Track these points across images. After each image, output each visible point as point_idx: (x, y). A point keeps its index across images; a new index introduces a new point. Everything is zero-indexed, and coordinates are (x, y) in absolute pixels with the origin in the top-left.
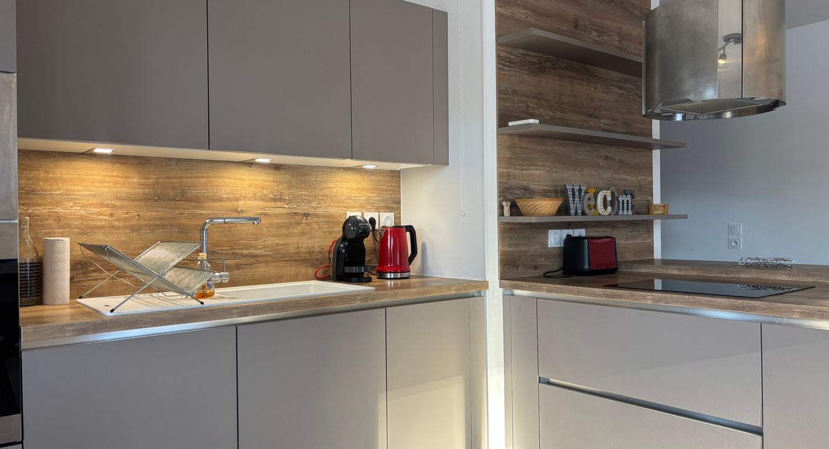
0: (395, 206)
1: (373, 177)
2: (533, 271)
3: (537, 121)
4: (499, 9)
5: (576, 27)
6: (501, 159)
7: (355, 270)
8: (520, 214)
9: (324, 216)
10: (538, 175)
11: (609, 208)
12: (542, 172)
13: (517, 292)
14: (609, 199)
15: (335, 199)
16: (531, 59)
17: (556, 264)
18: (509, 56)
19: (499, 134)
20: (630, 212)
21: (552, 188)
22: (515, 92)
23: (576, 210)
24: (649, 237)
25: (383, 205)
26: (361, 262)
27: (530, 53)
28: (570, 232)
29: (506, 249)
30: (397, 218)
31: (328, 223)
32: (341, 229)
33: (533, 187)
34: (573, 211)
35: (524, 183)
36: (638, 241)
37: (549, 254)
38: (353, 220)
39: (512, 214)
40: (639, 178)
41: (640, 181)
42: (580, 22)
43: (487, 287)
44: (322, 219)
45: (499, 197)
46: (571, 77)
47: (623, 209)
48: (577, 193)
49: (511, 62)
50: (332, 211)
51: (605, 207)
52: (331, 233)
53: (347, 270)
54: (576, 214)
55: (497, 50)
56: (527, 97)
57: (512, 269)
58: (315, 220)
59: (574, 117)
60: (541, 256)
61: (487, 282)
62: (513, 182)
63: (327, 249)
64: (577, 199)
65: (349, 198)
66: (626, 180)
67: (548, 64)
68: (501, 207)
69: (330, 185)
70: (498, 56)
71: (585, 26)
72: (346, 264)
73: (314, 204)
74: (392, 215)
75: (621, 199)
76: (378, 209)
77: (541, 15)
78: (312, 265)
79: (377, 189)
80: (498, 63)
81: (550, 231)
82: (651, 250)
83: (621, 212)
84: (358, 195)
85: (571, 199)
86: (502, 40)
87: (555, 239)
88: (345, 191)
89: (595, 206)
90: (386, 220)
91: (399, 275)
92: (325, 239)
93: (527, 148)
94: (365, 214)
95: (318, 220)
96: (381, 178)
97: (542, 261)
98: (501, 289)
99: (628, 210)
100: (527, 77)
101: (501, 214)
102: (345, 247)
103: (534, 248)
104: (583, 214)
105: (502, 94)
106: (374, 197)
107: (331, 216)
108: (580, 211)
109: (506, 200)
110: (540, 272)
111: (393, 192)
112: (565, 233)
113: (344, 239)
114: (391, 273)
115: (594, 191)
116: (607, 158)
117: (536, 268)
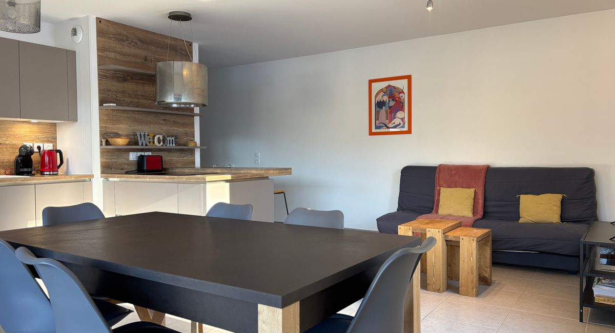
0: (53, 140)
1: (40, 126)
2: (121, 171)
3: (115, 105)
4: (99, 53)
5: (146, 60)
6: (101, 120)
7: (25, 170)
8: (110, 145)
9: (10, 145)
10: (123, 128)
11: (162, 143)
12: (125, 126)
13: (111, 179)
14: (161, 139)
15: (17, 136)
16: (118, 75)
17: (134, 168)
18: (105, 74)
19: (99, 109)
20: (174, 145)
21: (132, 134)
22: (109, 90)
23: (142, 143)
24: (192, 157)
25: (45, 139)
26: (31, 167)
27: (118, 73)
28: (143, 154)
29: (104, 160)
30: (55, 146)
31: (12, 148)
32: (18, 151)
33: (120, 132)
34: (140, 144)
35: (115, 131)
36: (185, 158)
37: (130, 163)
38: (25, 147)
39: (106, 145)
40: (186, 129)
41: (186, 131)
42: (148, 58)
43: (93, 177)
44: (9, 146)
45: (100, 137)
46: (143, 83)
47: (170, 144)
48: (143, 136)
49: (106, 76)
50: (15, 142)
51: (159, 143)
52: (14, 153)
53: (21, 170)
54: (142, 145)
55: (98, 71)
56: (116, 92)
57: (108, 169)
58: (5, 146)
59: (145, 102)
60: (125, 164)
61: (93, 175)
62: (109, 131)
63: (12, 161)
64: (143, 139)
65: (25, 136)
66: (177, 130)
67: (129, 77)
68: (101, 142)
69: (13, 130)
70: (99, 74)
71: (151, 60)
72: (21, 168)
73: (4, 139)
74: (51, 145)
75: (168, 139)
76: (43, 142)
77: (123, 55)
78: (3, 168)
79: (41, 132)
80: (99, 77)
81: (130, 153)
82: (194, 163)
83: (168, 145)
84: (30, 134)
85: (139, 139)
86: (100, 68)
87: (133, 156)
88: (22, 132)
89: (154, 142)
90: (48, 147)
91: (51, 173)
92: (11, 156)
93: (117, 115)
94: (35, 144)
95: (7, 146)
96: (44, 127)
97: (126, 166)
98: (102, 179)
99: (172, 144)
100: (116, 84)
101: (101, 145)
102: (21, 160)
103: (121, 160)
104: (146, 145)
105: (101, 91)
106: (40, 135)
107: (14, 145)
108: (144, 144)
109: (104, 138)
110: (124, 171)
111: (52, 133)
112: (139, 154)
113: (20, 156)
114: (47, 172)
115: (153, 135)
116: (165, 120)
117: (122, 169)
